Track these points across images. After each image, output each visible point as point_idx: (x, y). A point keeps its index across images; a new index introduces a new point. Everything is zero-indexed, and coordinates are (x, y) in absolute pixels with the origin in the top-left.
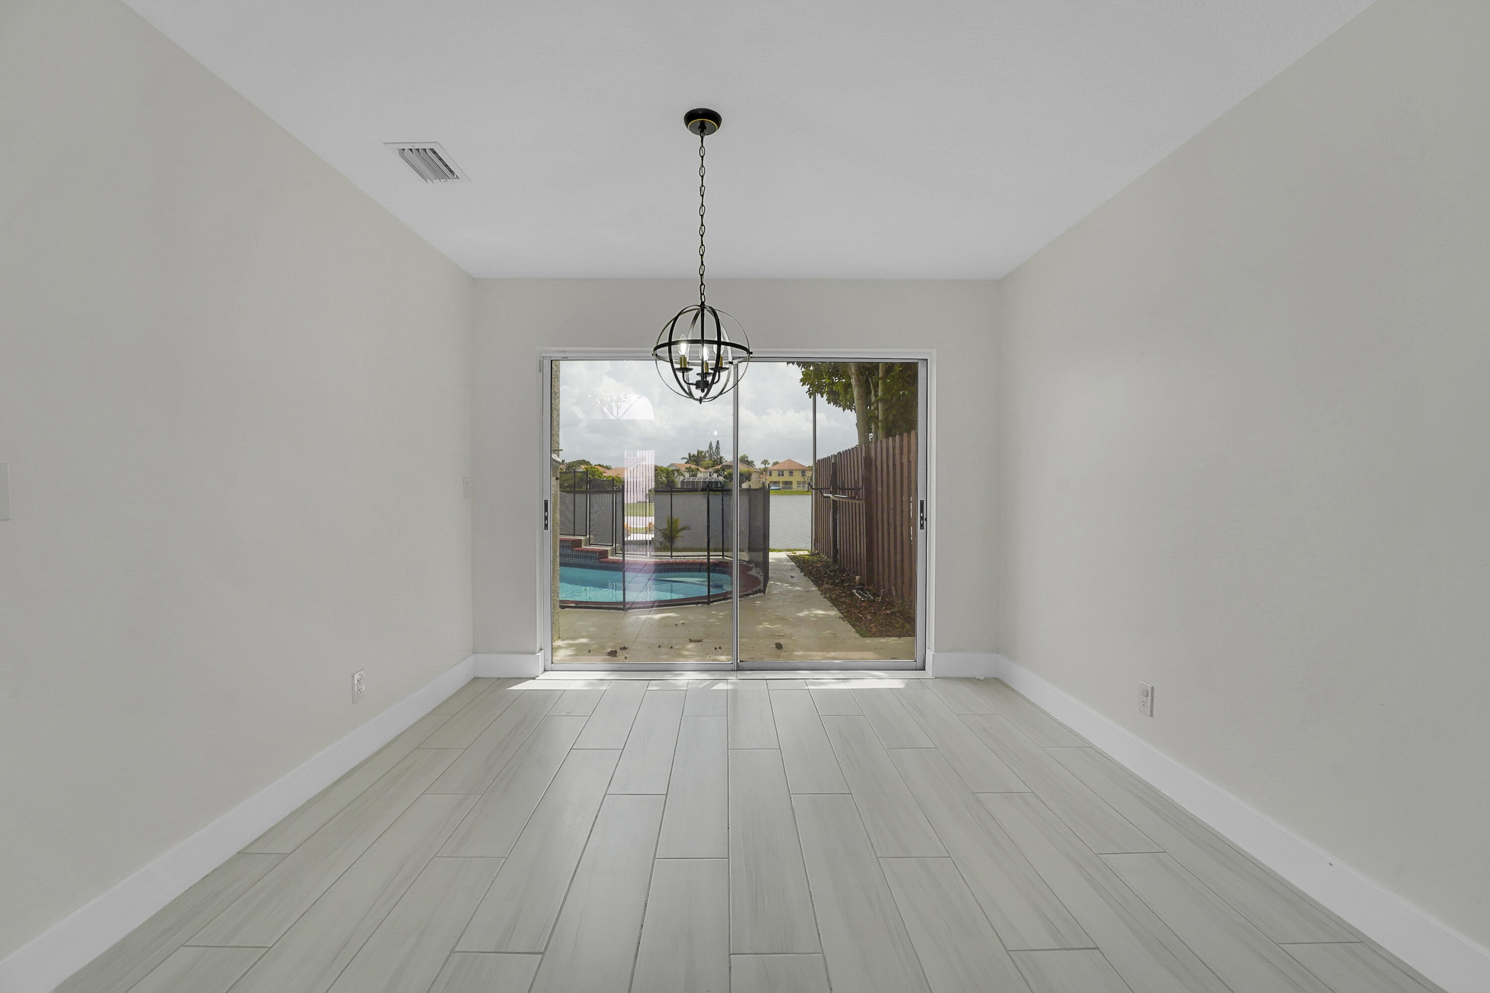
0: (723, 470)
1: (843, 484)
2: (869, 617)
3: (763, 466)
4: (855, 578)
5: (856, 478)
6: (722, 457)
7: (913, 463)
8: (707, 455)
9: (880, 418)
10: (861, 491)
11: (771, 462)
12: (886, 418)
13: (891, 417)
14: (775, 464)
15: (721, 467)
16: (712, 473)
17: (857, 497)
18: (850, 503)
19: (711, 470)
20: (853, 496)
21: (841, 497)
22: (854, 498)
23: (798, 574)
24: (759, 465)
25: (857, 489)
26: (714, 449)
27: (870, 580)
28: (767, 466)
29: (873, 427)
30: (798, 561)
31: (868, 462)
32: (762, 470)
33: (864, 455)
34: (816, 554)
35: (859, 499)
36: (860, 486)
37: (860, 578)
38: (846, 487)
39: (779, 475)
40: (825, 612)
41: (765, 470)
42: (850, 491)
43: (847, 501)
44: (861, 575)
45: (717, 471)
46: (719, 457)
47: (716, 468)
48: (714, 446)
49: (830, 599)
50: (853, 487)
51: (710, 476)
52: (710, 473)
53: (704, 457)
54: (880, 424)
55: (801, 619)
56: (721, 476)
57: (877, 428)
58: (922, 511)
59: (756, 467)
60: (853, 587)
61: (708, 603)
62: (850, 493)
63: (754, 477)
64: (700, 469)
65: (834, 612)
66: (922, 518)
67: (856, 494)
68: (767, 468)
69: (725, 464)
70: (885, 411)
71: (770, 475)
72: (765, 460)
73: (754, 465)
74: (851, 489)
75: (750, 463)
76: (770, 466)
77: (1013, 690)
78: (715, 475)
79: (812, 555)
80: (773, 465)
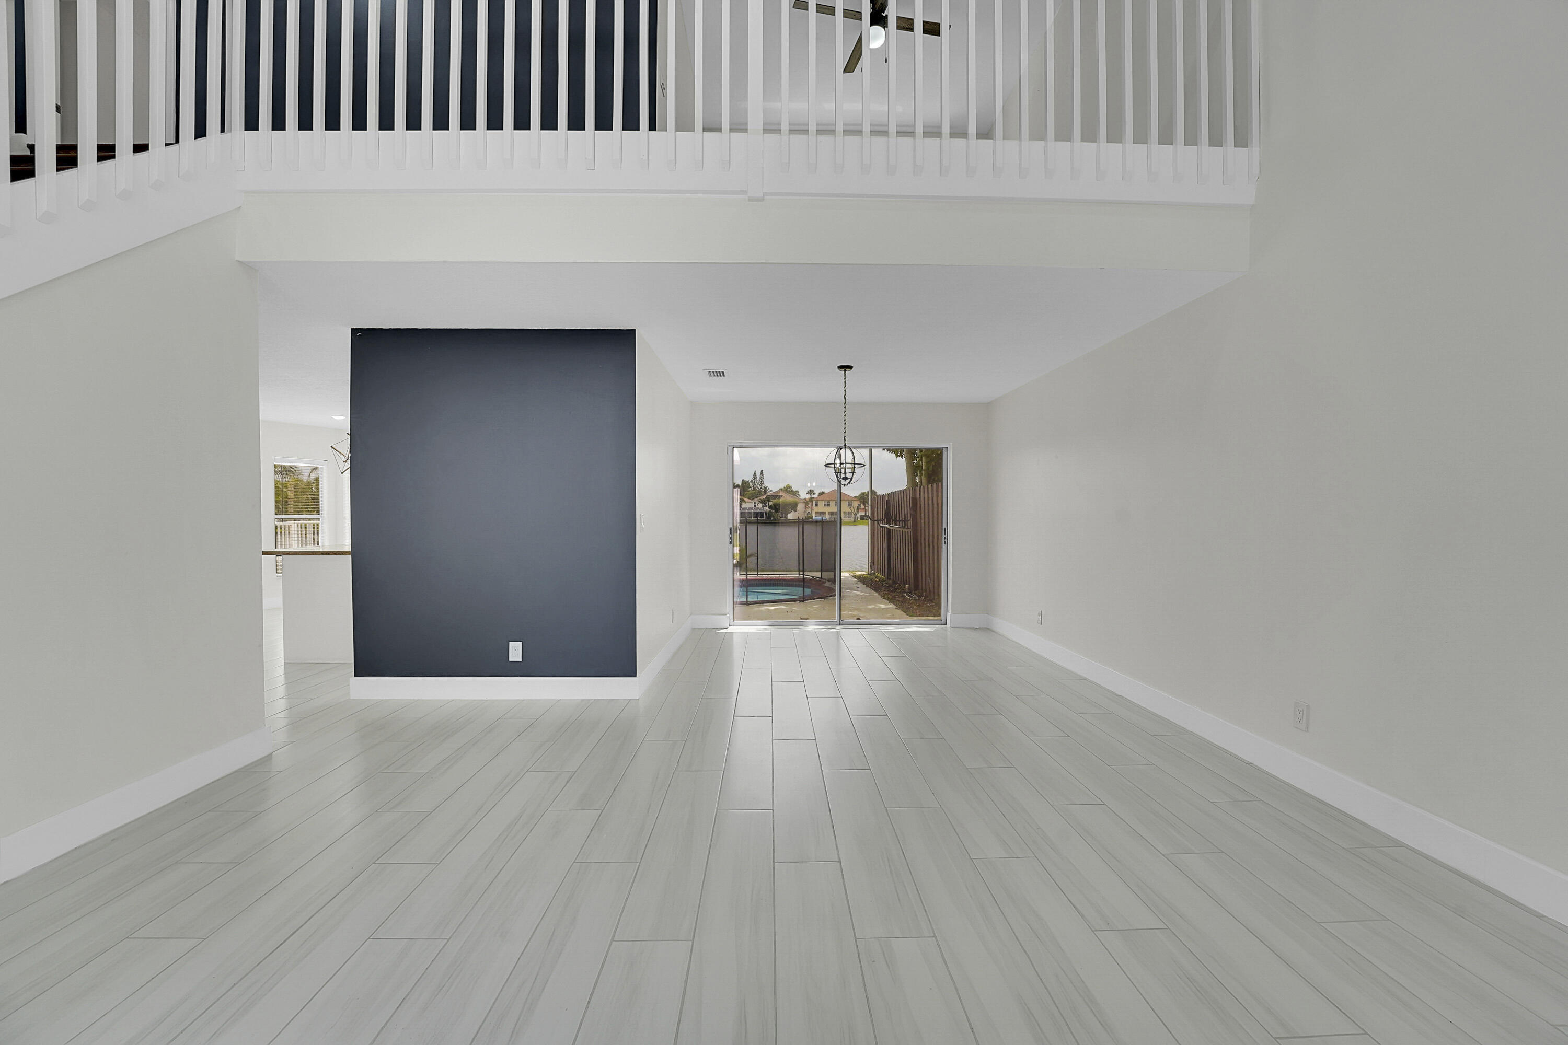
0: (769, 501)
1: (896, 517)
2: (915, 607)
3: (808, 496)
4: (905, 587)
5: (906, 512)
6: (767, 487)
7: (940, 505)
8: (751, 484)
9: (924, 467)
10: (909, 522)
11: (817, 492)
12: (928, 468)
13: (931, 468)
14: (822, 494)
15: (766, 498)
16: (757, 503)
17: (906, 527)
18: (901, 531)
19: (756, 500)
20: (903, 525)
21: (893, 527)
22: (904, 527)
23: (860, 585)
24: (804, 495)
25: (906, 521)
26: (758, 479)
27: (917, 587)
28: (813, 496)
29: (918, 473)
30: (861, 579)
31: (915, 501)
32: (808, 500)
33: (911, 496)
34: (871, 574)
35: (908, 528)
36: (909, 519)
37: (909, 586)
38: (898, 519)
39: (825, 505)
40: (884, 605)
41: (811, 499)
42: (901, 522)
43: (898, 529)
44: (909, 584)
45: (762, 502)
46: (763, 487)
47: (762, 498)
48: (758, 475)
49: (888, 599)
50: (903, 519)
51: (755, 506)
52: (755, 503)
53: (749, 487)
54: (923, 472)
55: (870, 609)
56: (766, 506)
57: (921, 474)
58: (945, 534)
59: (801, 498)
60: (904, 592)
61: (803, 601)
62: (901, 524)
63: (800, 507)
64: (745, 499)
65: (892, 606)
66: (945, 538)
67: (905, 525)
68: (813, 498)
69: (769, 494)
70: (927, 463)
71: (817, 505)
72: (810, 490)
73: (798, 495)
74: (902, 521)
75: (795, 493)
76: (816, 496)
77: (993, 631)
78: (760, 506)
79: (870, 574)
80: (818, 495)
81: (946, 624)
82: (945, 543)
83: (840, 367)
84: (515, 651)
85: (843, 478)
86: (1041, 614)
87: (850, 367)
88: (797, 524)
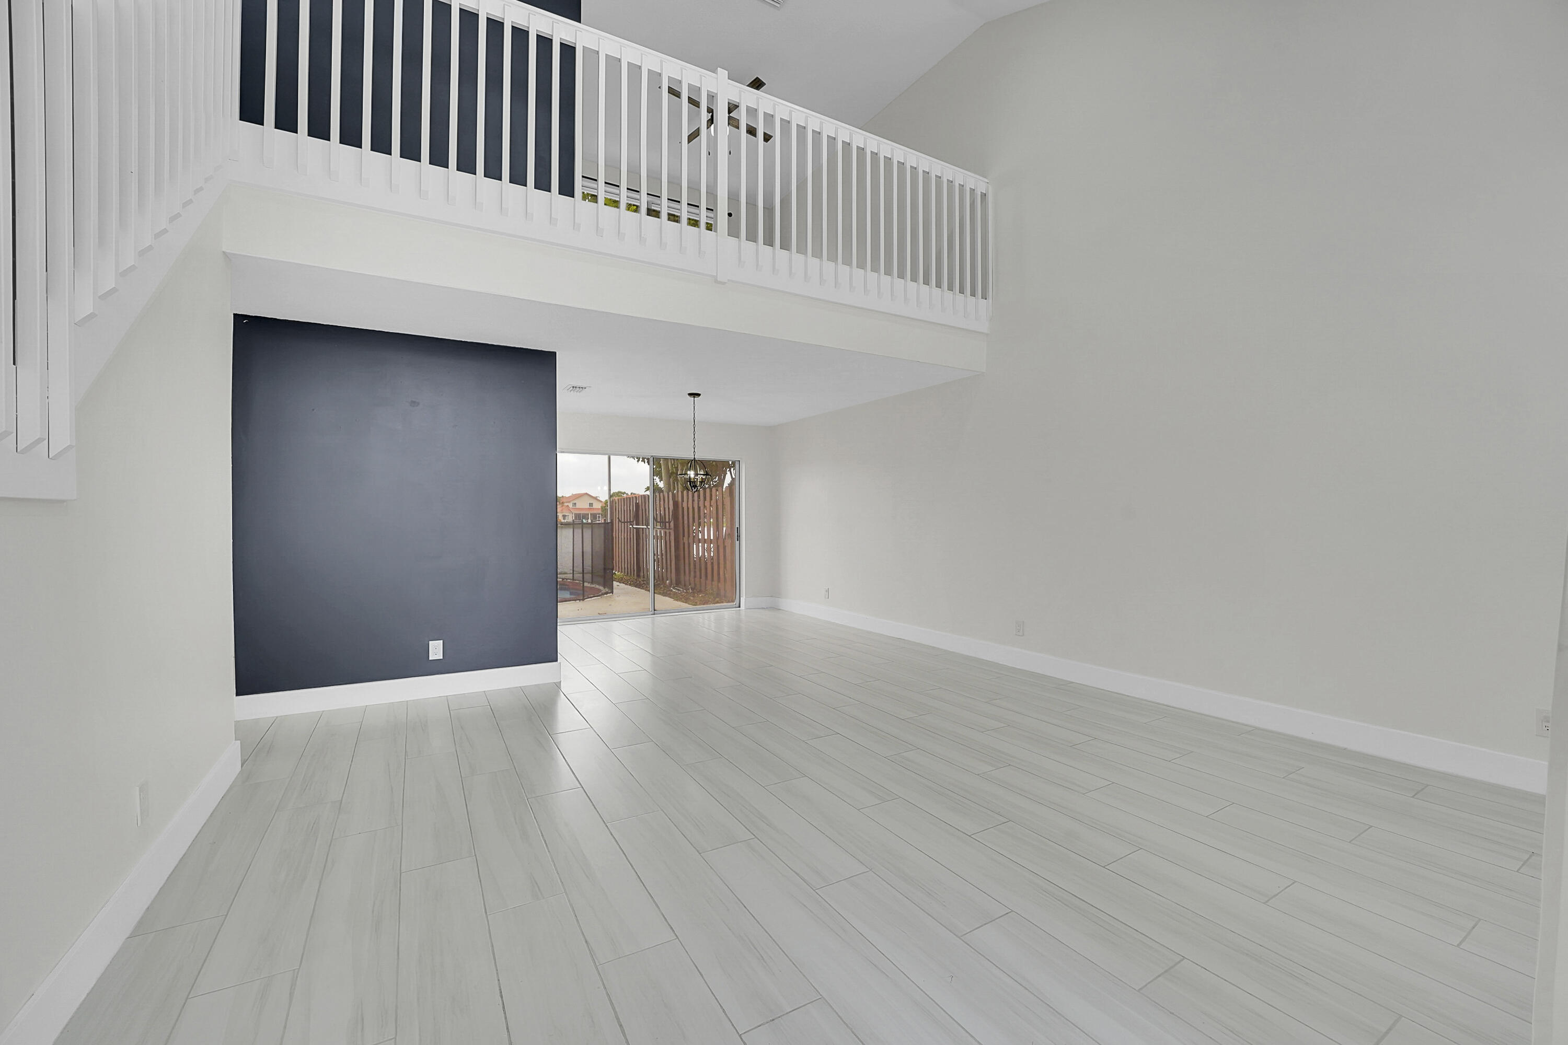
10: (670, 523)
25: (666, 522)
27: (679, 582)
31: (676, 505)
36: (669, 520)
58: (738, 532)
60: (668, 587)
66: (738, 536)
81: (740, 607)
82: (738, 540)
83: (690, 394)
84: (436, 650)
85: (693, 486)
86: (828, 591)
87: (699, 395)
88: (572, 526)
